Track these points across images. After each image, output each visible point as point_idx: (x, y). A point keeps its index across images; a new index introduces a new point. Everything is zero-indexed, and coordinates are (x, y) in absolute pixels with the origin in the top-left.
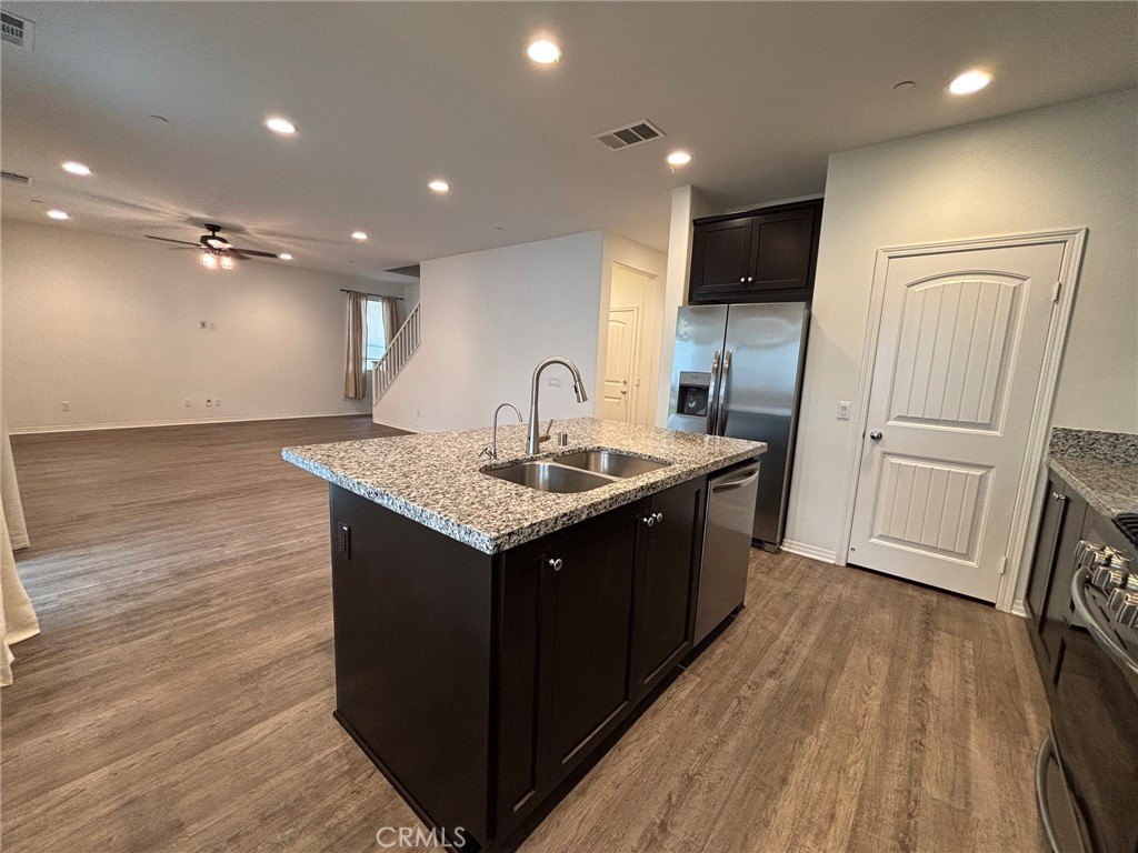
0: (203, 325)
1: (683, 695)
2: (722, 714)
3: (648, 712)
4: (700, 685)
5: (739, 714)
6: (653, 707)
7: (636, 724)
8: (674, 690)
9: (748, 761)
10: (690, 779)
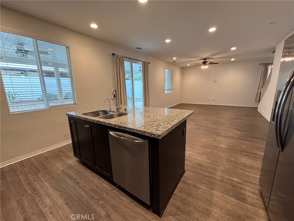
0: (215, 81)
1: (104, 185)
2: (94, 193)
3: (99, 177)
4: (107, 189)
5: (92, 198)
6: (101, 178)
7: (97, 175)
8: (107, 183)
9: (77, 197)
10: (78, 183)
